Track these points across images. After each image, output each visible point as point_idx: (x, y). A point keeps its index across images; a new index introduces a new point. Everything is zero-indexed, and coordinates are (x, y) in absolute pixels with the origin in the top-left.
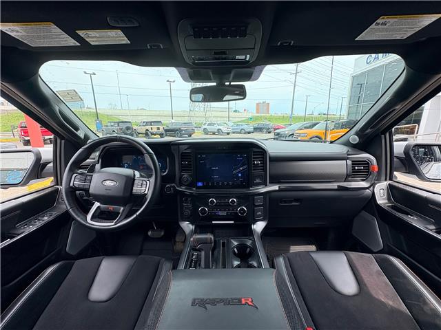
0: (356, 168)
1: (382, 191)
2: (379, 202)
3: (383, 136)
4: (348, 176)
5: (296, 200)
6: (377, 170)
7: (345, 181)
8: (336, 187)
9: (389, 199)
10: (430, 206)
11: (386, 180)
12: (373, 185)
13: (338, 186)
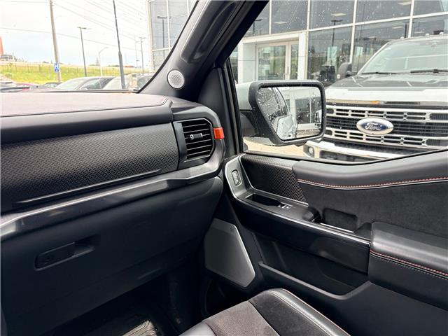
0: (192, 136)
1: (234, 174)
2: (236, 195)
3: (219, 69)
4: (181, 155)
5: (83, 242)
6: (222, 136)
7: (177, 170)
8: (165, 186)
9: (247, 186)
10: (301, 181)
11: (236, 153)
12: (222, 167)
13: (168, 181)
